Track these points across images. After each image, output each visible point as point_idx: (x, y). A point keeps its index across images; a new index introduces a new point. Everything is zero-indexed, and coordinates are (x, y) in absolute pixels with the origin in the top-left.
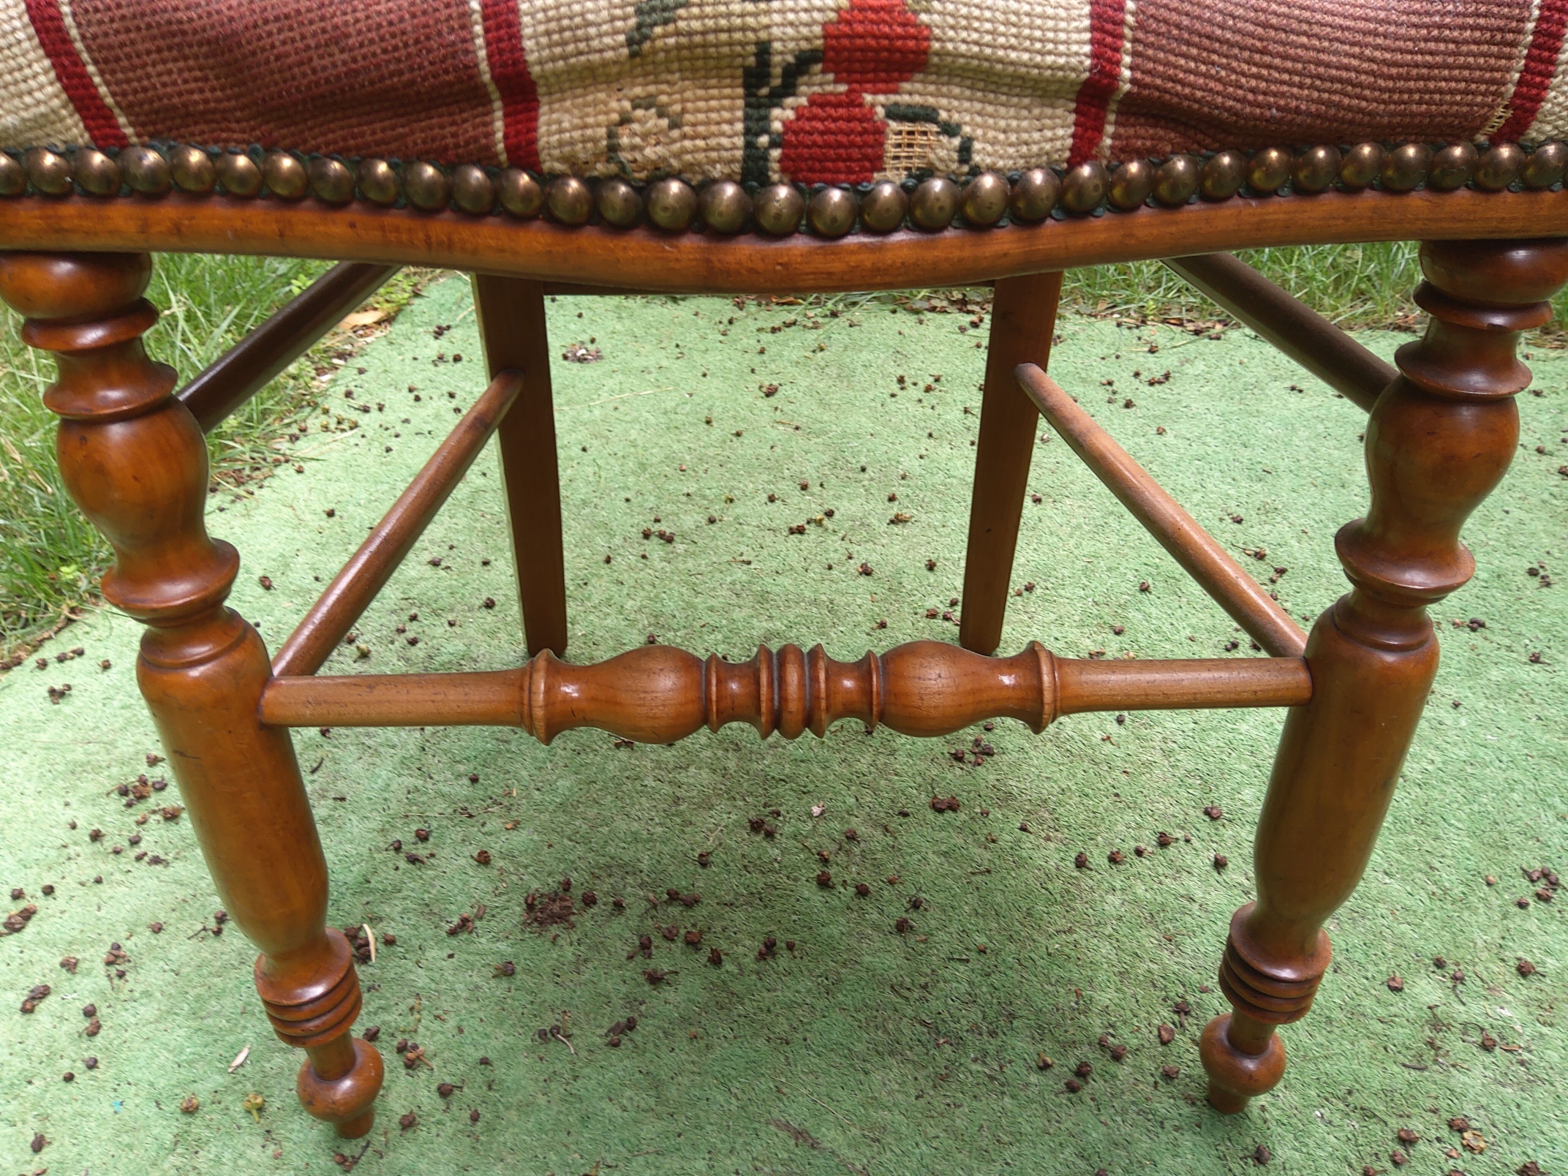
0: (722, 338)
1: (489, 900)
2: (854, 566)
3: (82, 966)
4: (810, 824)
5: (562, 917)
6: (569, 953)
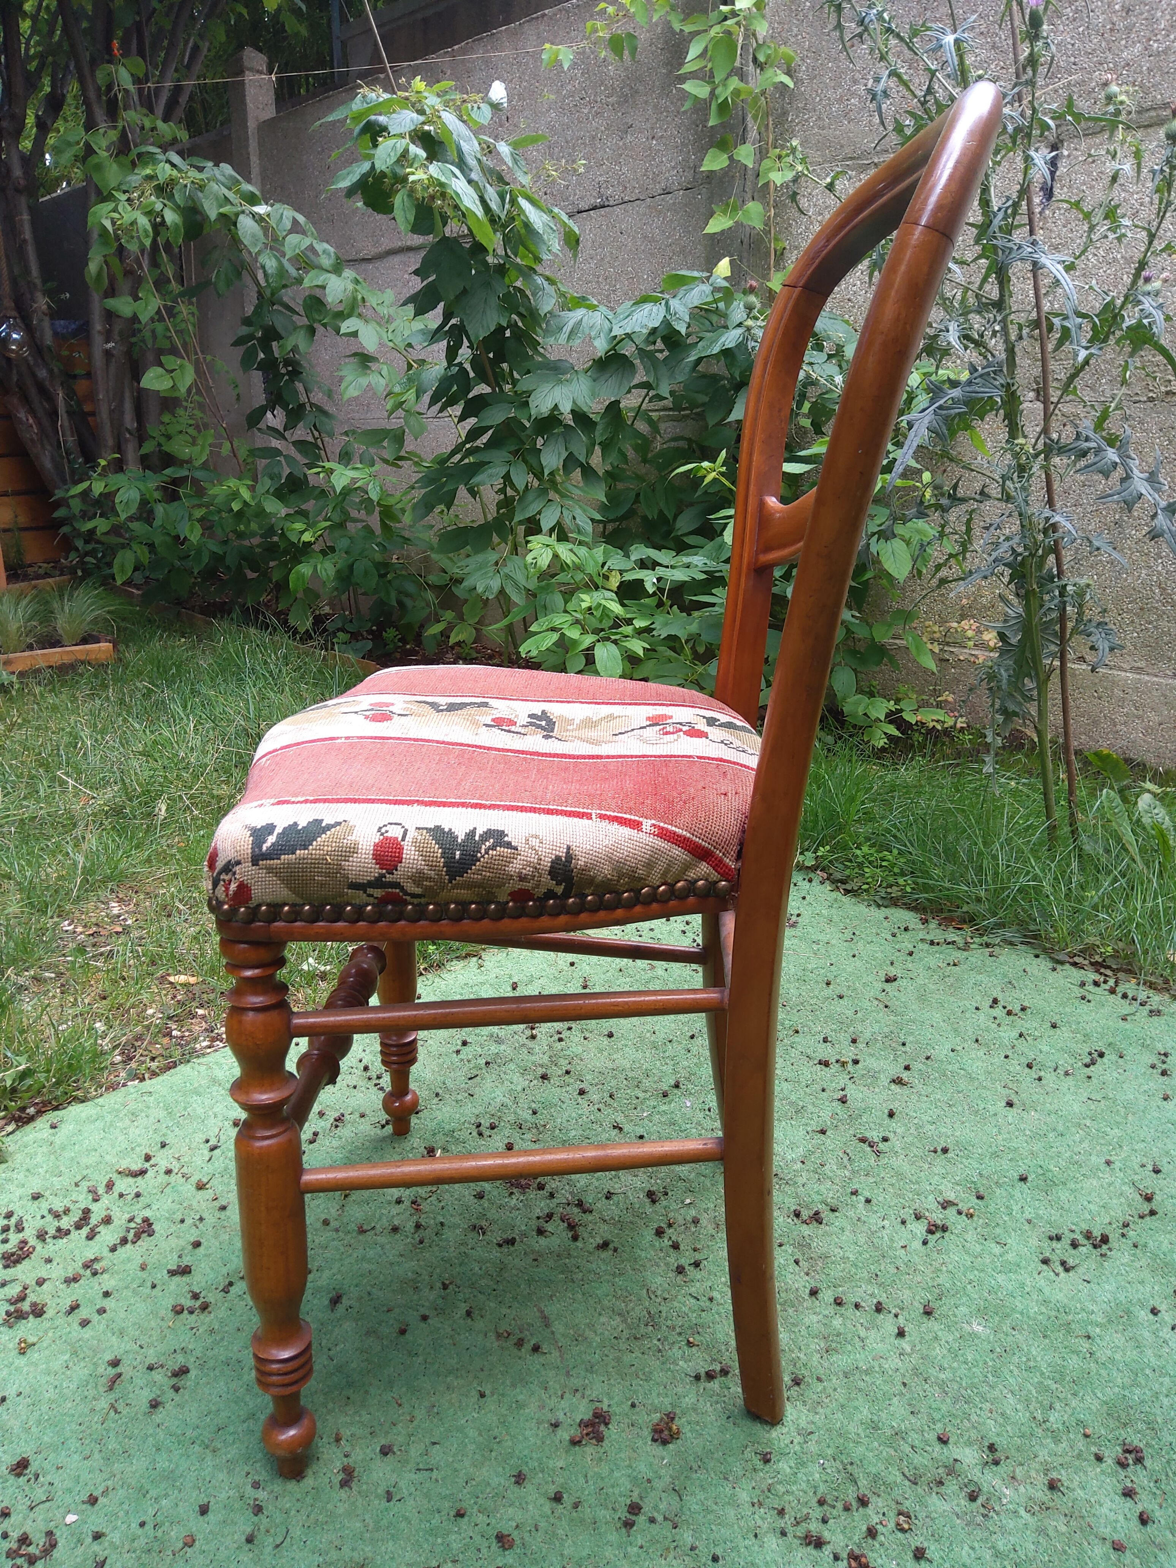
2: (840, 1094)
4: (679, 1206)
5: (523, 1187)
6: (513, 1202)
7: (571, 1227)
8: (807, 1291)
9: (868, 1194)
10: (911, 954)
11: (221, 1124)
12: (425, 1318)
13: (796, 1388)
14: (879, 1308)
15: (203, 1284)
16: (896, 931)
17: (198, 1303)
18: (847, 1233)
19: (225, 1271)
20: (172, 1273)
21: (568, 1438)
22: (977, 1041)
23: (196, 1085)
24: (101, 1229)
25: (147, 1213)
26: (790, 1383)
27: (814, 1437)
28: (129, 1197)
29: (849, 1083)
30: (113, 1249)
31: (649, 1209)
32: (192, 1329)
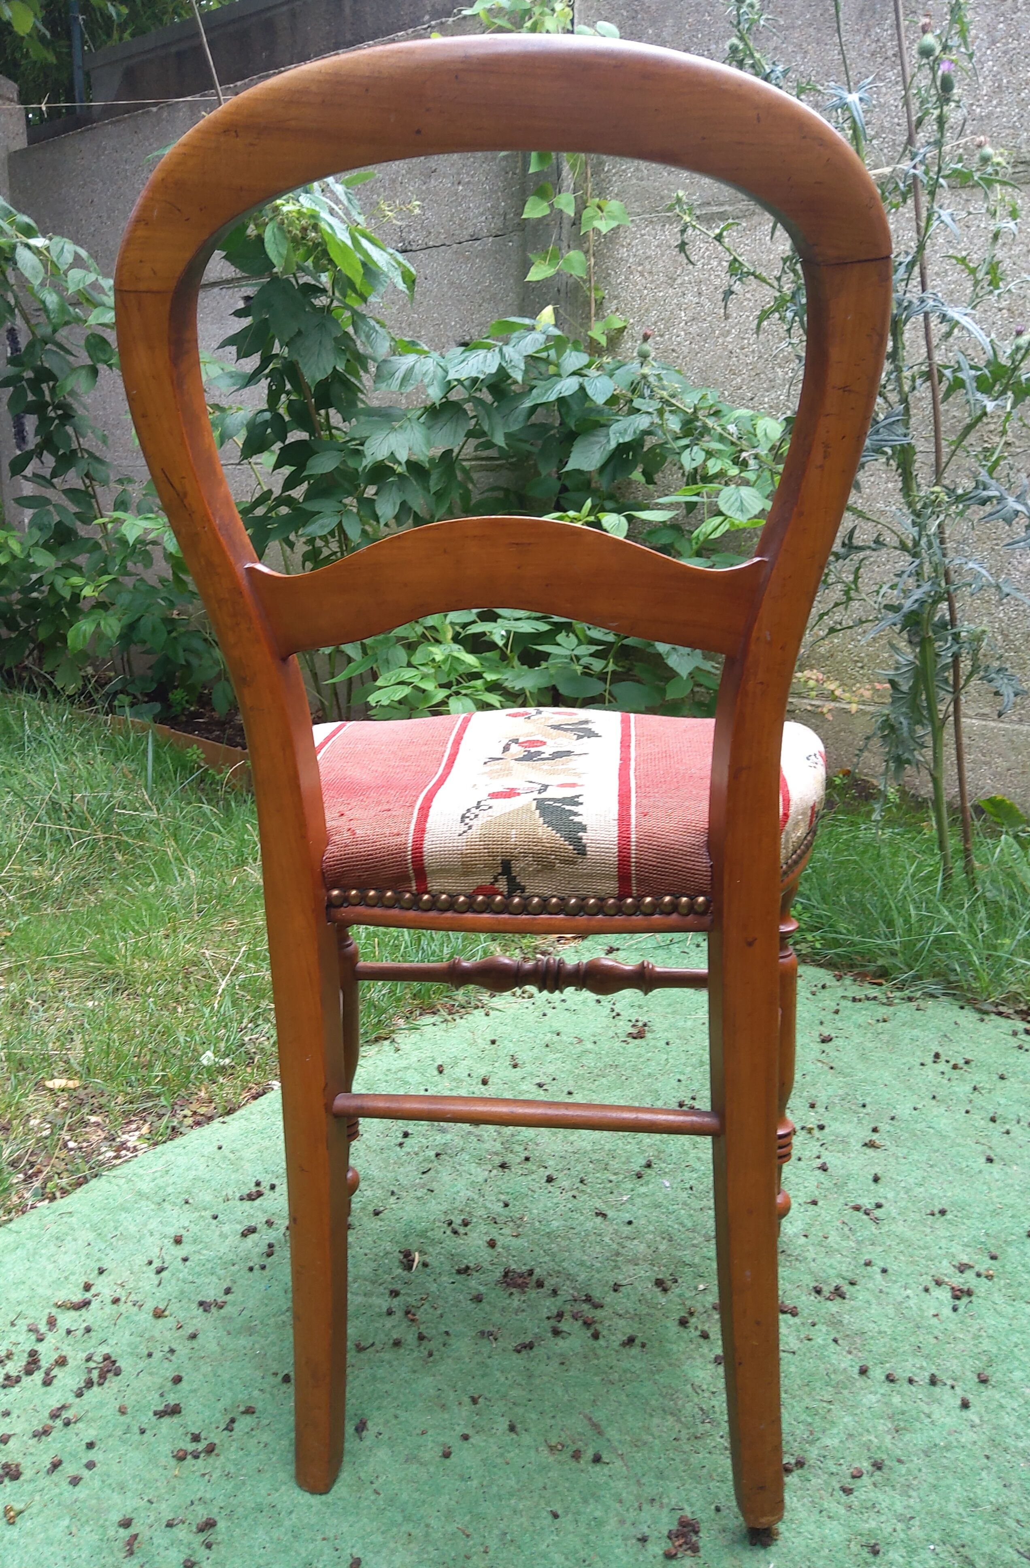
0: (810, 996)
1: (486, 1265)
2: (819, 1162)
3: (274, 1226)
4: (694, 1293)
5: (522, 1287)
6: (516, 1303)
7: (587, 1324)
8: (856, 1370)
9: (882, 1265)
10: (837, 1012)
11: (159, 1243)
12: (466, 1437)
13: (878, 1473)
14: (933, 1381)
15: (200, 1423)
16: (814, 989)
17: (201, 1446)
18: (874, 1306)
19: (220, 1406)
20: (160, 1414)
21: (661, 1552)
22: (934, 1097)
23: (121, 1200)
24: (55, 1372)
25: (105, 1350)
26: (870, 1468)
27: (916, 1522)
28: (79, 1333)
29: (822, 1149)
30: (79, 1395)
31: (662, 1299)
32: (204, 1475)
